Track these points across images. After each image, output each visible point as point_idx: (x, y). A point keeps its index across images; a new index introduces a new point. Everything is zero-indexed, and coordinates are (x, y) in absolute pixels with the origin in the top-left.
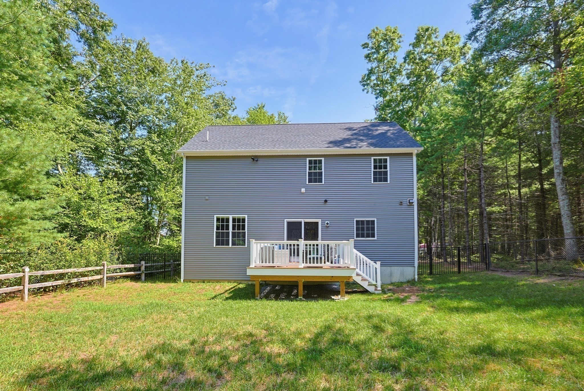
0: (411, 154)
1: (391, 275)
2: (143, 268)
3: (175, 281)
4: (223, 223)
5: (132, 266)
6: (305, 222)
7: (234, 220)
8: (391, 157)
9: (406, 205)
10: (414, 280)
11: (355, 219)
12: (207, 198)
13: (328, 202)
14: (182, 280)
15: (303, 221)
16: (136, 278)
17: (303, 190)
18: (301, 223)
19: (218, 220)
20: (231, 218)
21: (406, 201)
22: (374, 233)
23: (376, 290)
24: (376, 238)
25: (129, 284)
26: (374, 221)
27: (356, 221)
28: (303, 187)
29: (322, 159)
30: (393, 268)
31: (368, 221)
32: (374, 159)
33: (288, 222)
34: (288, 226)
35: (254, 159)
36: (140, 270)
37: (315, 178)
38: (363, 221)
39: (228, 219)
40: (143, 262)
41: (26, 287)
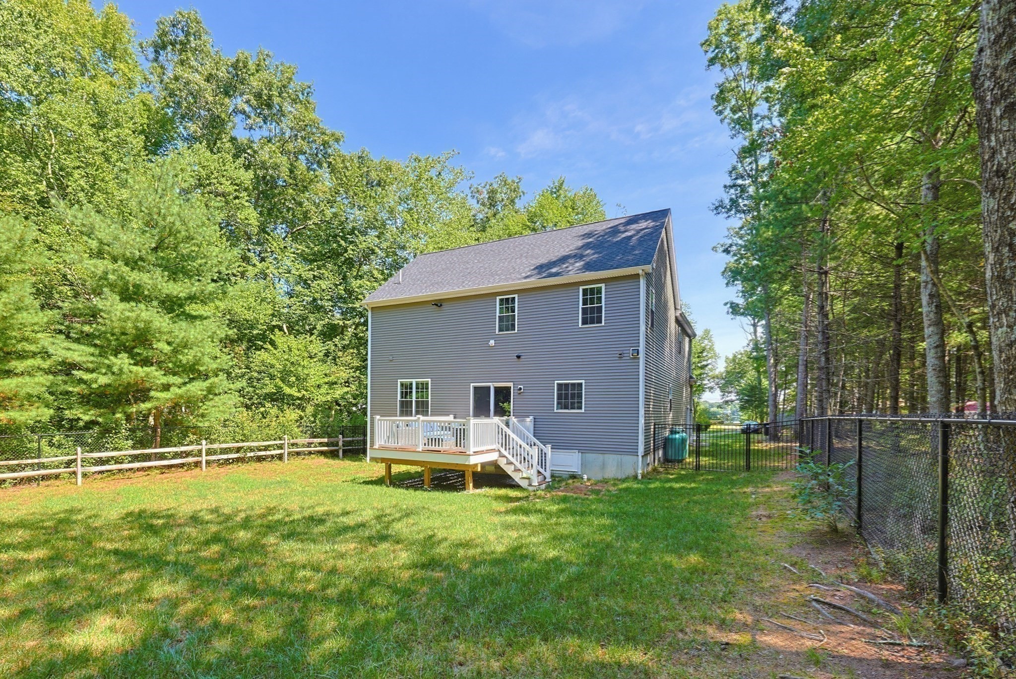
0: (637, 276)
1: (603, 467)
2: (341, 443)
3: (360, 460)
4: (407, 390)
5: (326, 440)
6: (495, 388)
7: (417, 384)
8: (607, 284)
9: (629, 358)
10: (635, 476)
11: (556, 382)
12: (391, 358)
13: (522, 357)
14: (368, 459)
15: (492, 385)
16: (333, 455)
17: (492, 343)
18: (489, 388)
19: (402, 385)
20: (414, 381)
21: (628, 352)
22: (581, 403)
23: (530, 485)
24: (583, 411)
25: (322, 460)
26: (581, 384)
27: (558, 384)
28: (492, 338)
29: (516, 296)
30: (606, 456)
31: (573, 385)
32: (584, 290)
33: (475, 388)
34: (475, 394)
35: (436, 305)
36: (337, 445)
37: (507, 324)
38: (567, 385)
39: (411, 384)
40: (341, 436)
41: (204, 458)
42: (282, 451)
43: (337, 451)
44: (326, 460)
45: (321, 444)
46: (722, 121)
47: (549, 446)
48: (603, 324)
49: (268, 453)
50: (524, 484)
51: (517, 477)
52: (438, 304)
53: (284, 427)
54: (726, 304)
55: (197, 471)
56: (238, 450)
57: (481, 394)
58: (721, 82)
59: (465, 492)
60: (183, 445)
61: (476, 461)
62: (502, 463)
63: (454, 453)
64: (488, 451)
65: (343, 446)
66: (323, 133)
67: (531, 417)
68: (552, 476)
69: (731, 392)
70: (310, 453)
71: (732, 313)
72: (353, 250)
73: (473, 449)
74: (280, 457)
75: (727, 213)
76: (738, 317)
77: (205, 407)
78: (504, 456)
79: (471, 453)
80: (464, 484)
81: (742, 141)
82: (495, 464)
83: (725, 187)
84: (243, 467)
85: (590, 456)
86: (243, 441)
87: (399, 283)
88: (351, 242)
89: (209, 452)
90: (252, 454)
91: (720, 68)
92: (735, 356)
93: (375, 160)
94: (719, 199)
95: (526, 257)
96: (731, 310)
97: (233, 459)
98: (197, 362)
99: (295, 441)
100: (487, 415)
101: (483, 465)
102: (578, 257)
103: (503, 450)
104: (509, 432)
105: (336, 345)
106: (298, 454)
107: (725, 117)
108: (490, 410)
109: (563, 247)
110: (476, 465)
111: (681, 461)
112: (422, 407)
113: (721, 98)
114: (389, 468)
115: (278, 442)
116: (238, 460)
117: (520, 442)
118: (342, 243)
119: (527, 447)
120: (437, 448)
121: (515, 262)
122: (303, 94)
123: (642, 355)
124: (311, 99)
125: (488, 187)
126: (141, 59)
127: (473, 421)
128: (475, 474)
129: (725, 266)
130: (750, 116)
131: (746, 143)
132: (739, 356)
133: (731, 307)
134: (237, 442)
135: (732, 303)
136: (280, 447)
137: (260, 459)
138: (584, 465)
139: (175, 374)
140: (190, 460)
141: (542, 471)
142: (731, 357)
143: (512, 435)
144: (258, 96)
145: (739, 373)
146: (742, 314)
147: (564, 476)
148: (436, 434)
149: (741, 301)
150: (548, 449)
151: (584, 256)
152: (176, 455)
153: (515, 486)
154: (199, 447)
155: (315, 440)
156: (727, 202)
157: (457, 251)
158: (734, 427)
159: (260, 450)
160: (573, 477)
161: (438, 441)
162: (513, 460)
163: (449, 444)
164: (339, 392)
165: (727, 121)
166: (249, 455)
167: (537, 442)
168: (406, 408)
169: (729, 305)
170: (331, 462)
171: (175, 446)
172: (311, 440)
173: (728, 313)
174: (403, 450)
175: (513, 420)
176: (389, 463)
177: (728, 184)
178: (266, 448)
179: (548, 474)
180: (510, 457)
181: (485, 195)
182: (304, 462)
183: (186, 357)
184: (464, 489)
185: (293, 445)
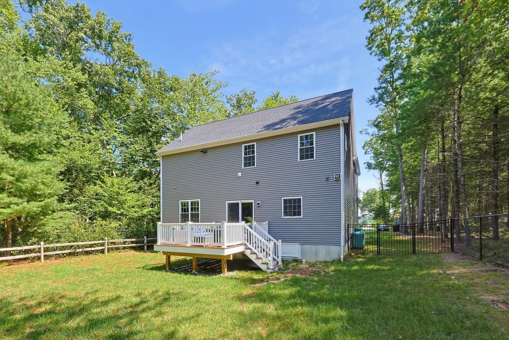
0: (338, 125)
1: (316, 253)
2: (145, 241)
4: (185, 207)
6: (242, 204)
7: (192, 203)
8: (317, 132)
9: (333, 180)
10: (339, 260)
11: (283, 198)
12: (175, 187)
13: (260, 183)
15: (240, 202)
16: (140, 249)
17: (240, 174)
18: (238, 204)
19: (182, 204)
20: (190, 201)
21: (332, 176)
22: (300, 211)
23: (268, 268)
24: (302, 217)
26: (300, 199)
27: (284, 200)
28: (240, 172)
29: (255, 143)
30: (319, 247)
31: (294, 200)
32: (301, 137)
33: (229, 204)
34: (229, 207)
35: (203, 152)
36: (143, 243)
37: (249, 162)
38: (290, 200)
39: (188, 203)
40: (145, 237)
41: (42, 254)
42: (104, 247)
43: (143, 246)
44: (135, 252)
45: (132, 242)
46: (371, 54)
47: (280, 241)
48: (315, 158)
49: (93, 249)
50: (263, 267)
51: (258, 263)
52: (204, 151)
53: (105, 233)
54: (365, 163)
55: (37, 263)
56: (71, 247)
57: (233, 208)
58: (371, 29)
59: (222, 275)
60: (27, 245)
61: (229, 252)
62: (248, 253)
63: (213, 248)
64: (238, 245)
65: (148, 243)
66: (137, 59)
67: (267, 222)
68: (283, 261)
69: (366, 210)
70: (124, 248)
71: (368, 168)
72: (155, 127)
73: (226, 244)
74: (102, 251)
75: (377, 103)
76: (372, 171)
77: (46, 219)
78: (250, 249)
79: (226, 247)
80: (221, 268)
81: (385, 62)
82: (243, 254)
83: (375, 89)
84: (74, 259)
85: (307, 247)
86: (74, 242)
87: (180, 141)
88: (154, 122)
89: (46, 250)
90: (81, 250)
91: (371, 22)
92: (368, 192)
93: (169, 74)
94: (372, 95)
95: (261, 121)
96: (367, 167)
97: (67, 254)
98: (34, 188)
99: (113, 241)
100: (237, 220)
101: (234, 255)
102: (294, 118)
103: (248, 244)
104: (252, 231)
105: (145, 183)
106: (117, 249)
107: (373, 51)
108: (239, 218)
109: (285, 114)
110: (229, 256)
111: (362, 248)
112: (195, 218)
113: (371, 40)
114: (168, 258)
115: (101, 242)
116: (70, 254)
117: (260, 238)
118: (149, 122)
119: (266, 242)
120: (201, 244)
121: (254, 124)
122: (126, 39)
123: (342, 178)
124: (131, 43)
125: (236, 96)
126: (19, 10)
127: (226, 224)
128: (228, 262)
129: (364, 143)
130: (389, 48)
131: (388, 62)
132: (370, 192)
133: (368, 165)
134: (70, 242)
135: (368, 163)
136: (103, 245)
137: (87, 253)
138: (303, 253)
139: (15, 196)
140: (32, 255)
141: (276, 258)
142: (366, 192)
143: (255, 234)
144: (92, 29)
145: (370, 200)
146: (374, 168)
147: (290, 260)
148: (202, 234)
149: (373, 162)
150: (279, 243)
151: (297, 118)
152: (20, 252)
153: (257, 269)
154: (39, 246)
155: (128, 240)
156: (377, 96)
157: (217, 122)
158: (369, 228)
159: (88, 247)
160: (296, 261)
161: (201, 239)
162: (256, 251)
163: (209, 241)
164: (145, 211)
165: (373, 54)
166: (78, 250)
167: (272, 238)
168: (185, 218)
169: (366, 164)
170: (137, 253)
171: (20, 246)
172: (125, 240)
173: (366, 168)
174: (176, 246)
175: (254, 223)
176: (168, 255)
177: (377, 87)
178: (91, 246)
179: (280, 260)
180: (253, 249)
181: (235, 102)
182: (120, 253)
183: (26, 184)
184: (220, 272)
185: (112, 243)
